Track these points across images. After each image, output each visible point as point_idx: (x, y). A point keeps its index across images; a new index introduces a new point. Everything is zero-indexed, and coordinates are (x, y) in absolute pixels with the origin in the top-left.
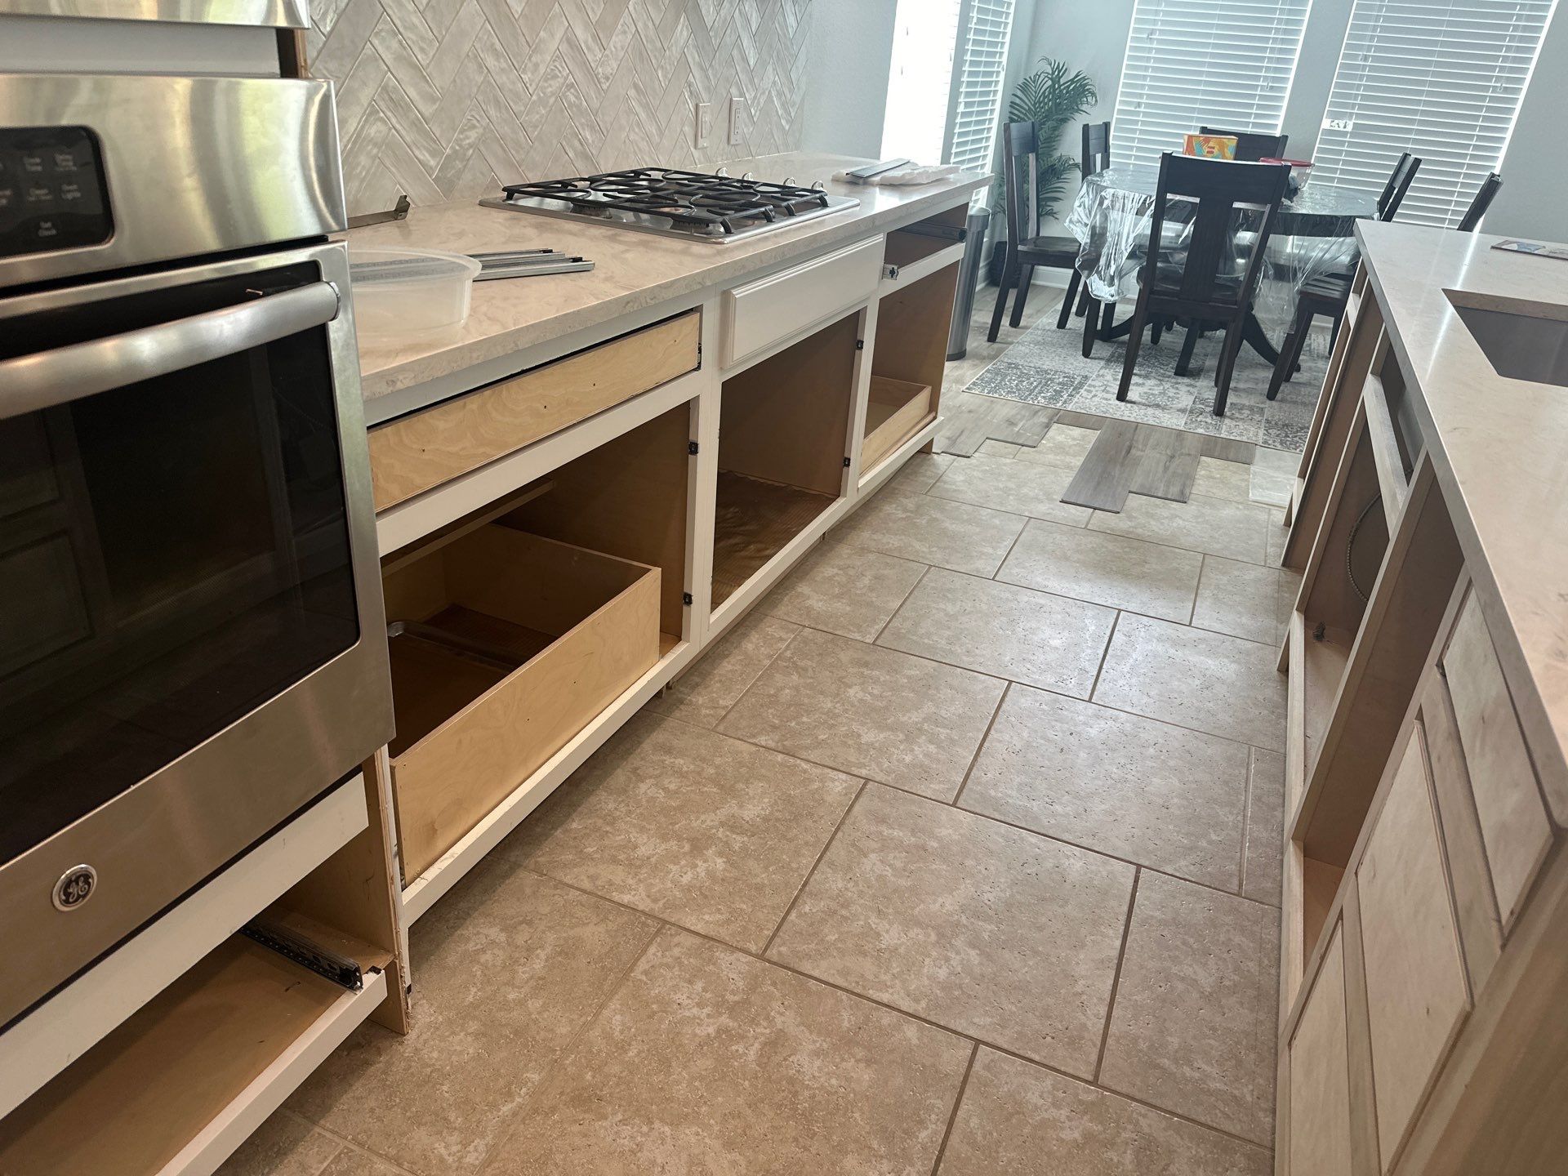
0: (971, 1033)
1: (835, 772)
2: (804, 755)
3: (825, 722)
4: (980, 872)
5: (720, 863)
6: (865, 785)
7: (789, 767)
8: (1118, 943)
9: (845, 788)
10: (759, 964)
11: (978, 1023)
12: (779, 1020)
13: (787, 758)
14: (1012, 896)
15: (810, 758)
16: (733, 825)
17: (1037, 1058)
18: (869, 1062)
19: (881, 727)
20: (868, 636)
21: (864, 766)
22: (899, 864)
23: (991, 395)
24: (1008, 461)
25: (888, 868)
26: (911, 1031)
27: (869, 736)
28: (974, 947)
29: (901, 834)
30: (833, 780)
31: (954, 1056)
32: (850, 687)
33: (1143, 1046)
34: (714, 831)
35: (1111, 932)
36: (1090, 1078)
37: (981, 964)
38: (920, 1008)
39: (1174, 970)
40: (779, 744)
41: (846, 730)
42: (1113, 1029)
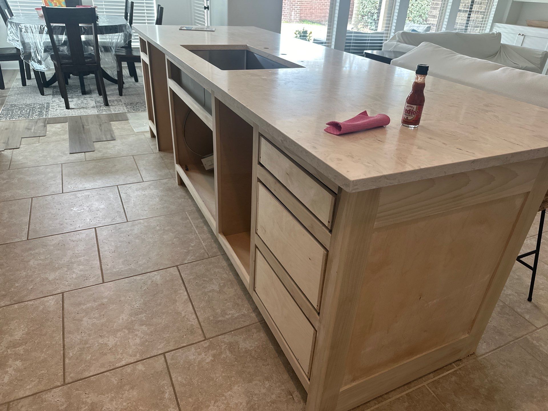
0: (160, 352)
1: (47, 298)
2: (27, 299)
3: (28, 281)
4: (128, 300)
5: (18, 363)
6: (63, 295)
7: (23, 307)
8: (186, 293)
9: (55, 301)
10: (65, 387)
11: (160, 348)
12: (89, 400)
13: (19, 304)
14: (144, 300)
15: (31, 298)
16: (14, 345)
17: (185, 345)
18: (132, 388)
19: (55, 269)
20: (23, 237)
21: (57, 288)
22: (97, 315)
23: (11, 120)
24: (37, 145)
25: (93, 319)
26: (140, 367)
27: (51, 276)
28: (143, 325)
29: (90, 304)
30: (48, 301)
31: (159, 364)
32: (29, 261)
33: (211, 318)
34: (5, 353)
35: (182, 291)
36: (204, 339)
37: (148, 329)
38: (138, 357)
39: (206, 290)
40: (12, 301)
41: (40, 279)
42: (200, 320)
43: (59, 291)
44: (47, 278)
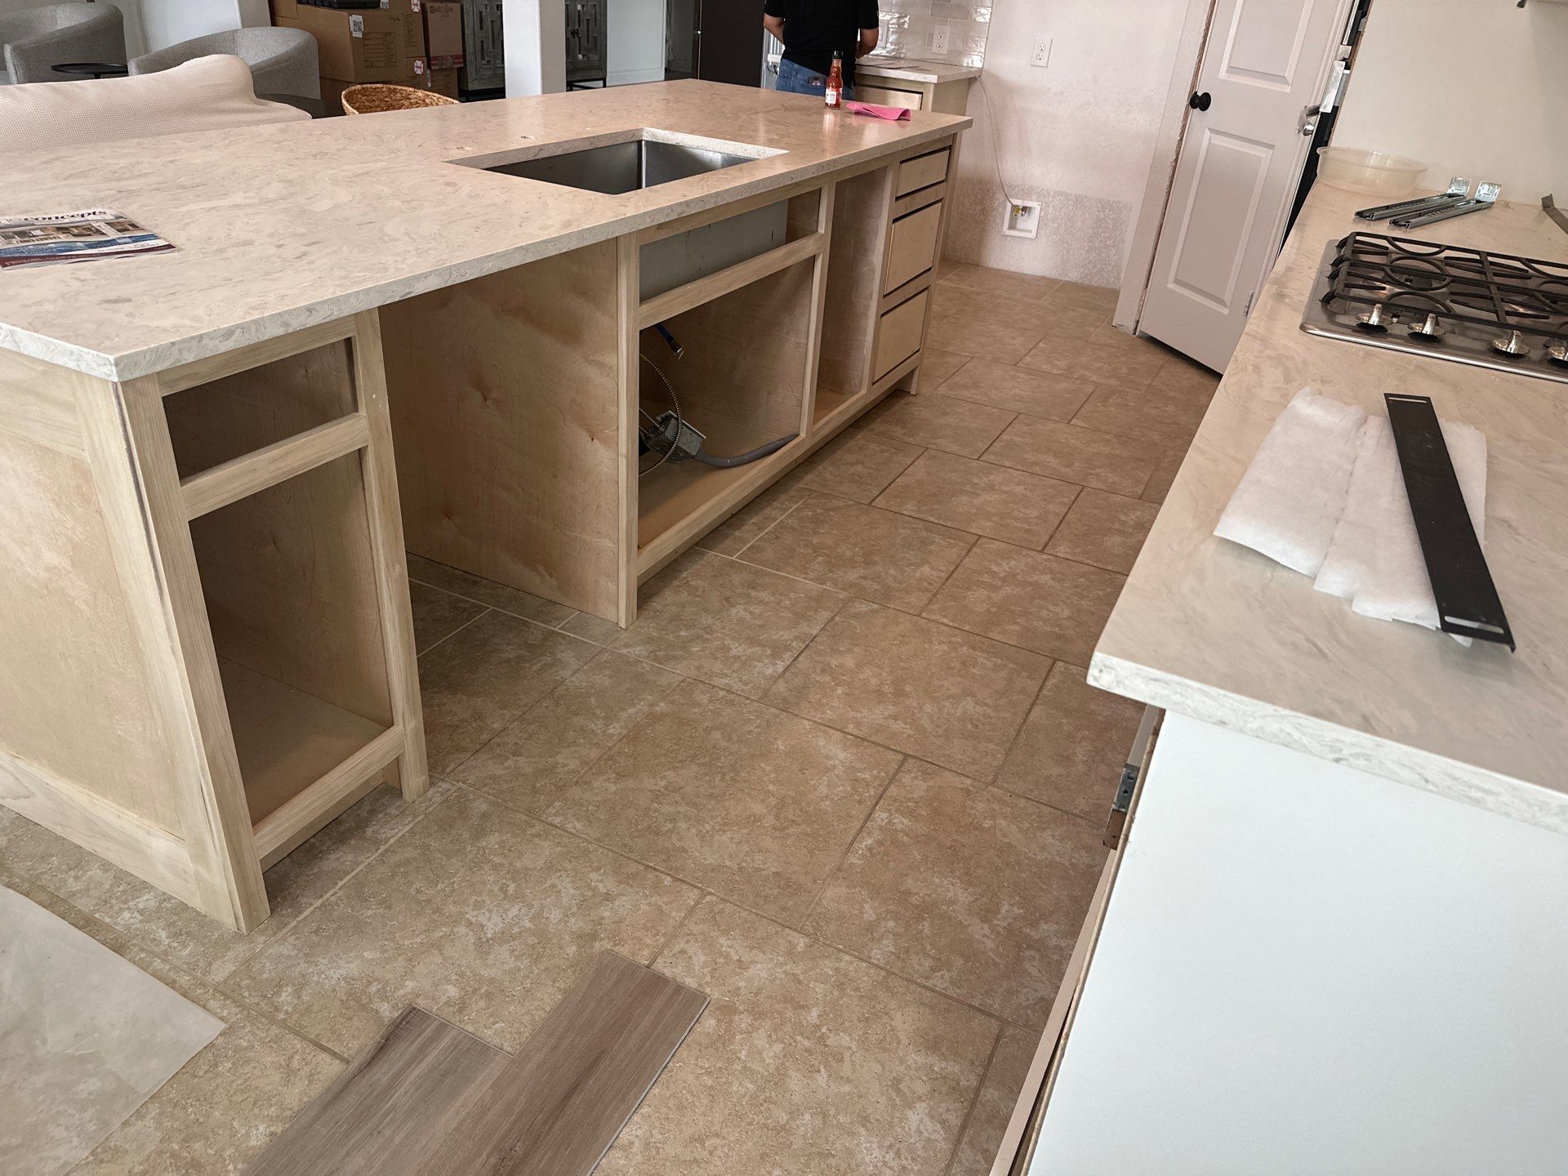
43: (1045, 556)
44: (1053, 579)
